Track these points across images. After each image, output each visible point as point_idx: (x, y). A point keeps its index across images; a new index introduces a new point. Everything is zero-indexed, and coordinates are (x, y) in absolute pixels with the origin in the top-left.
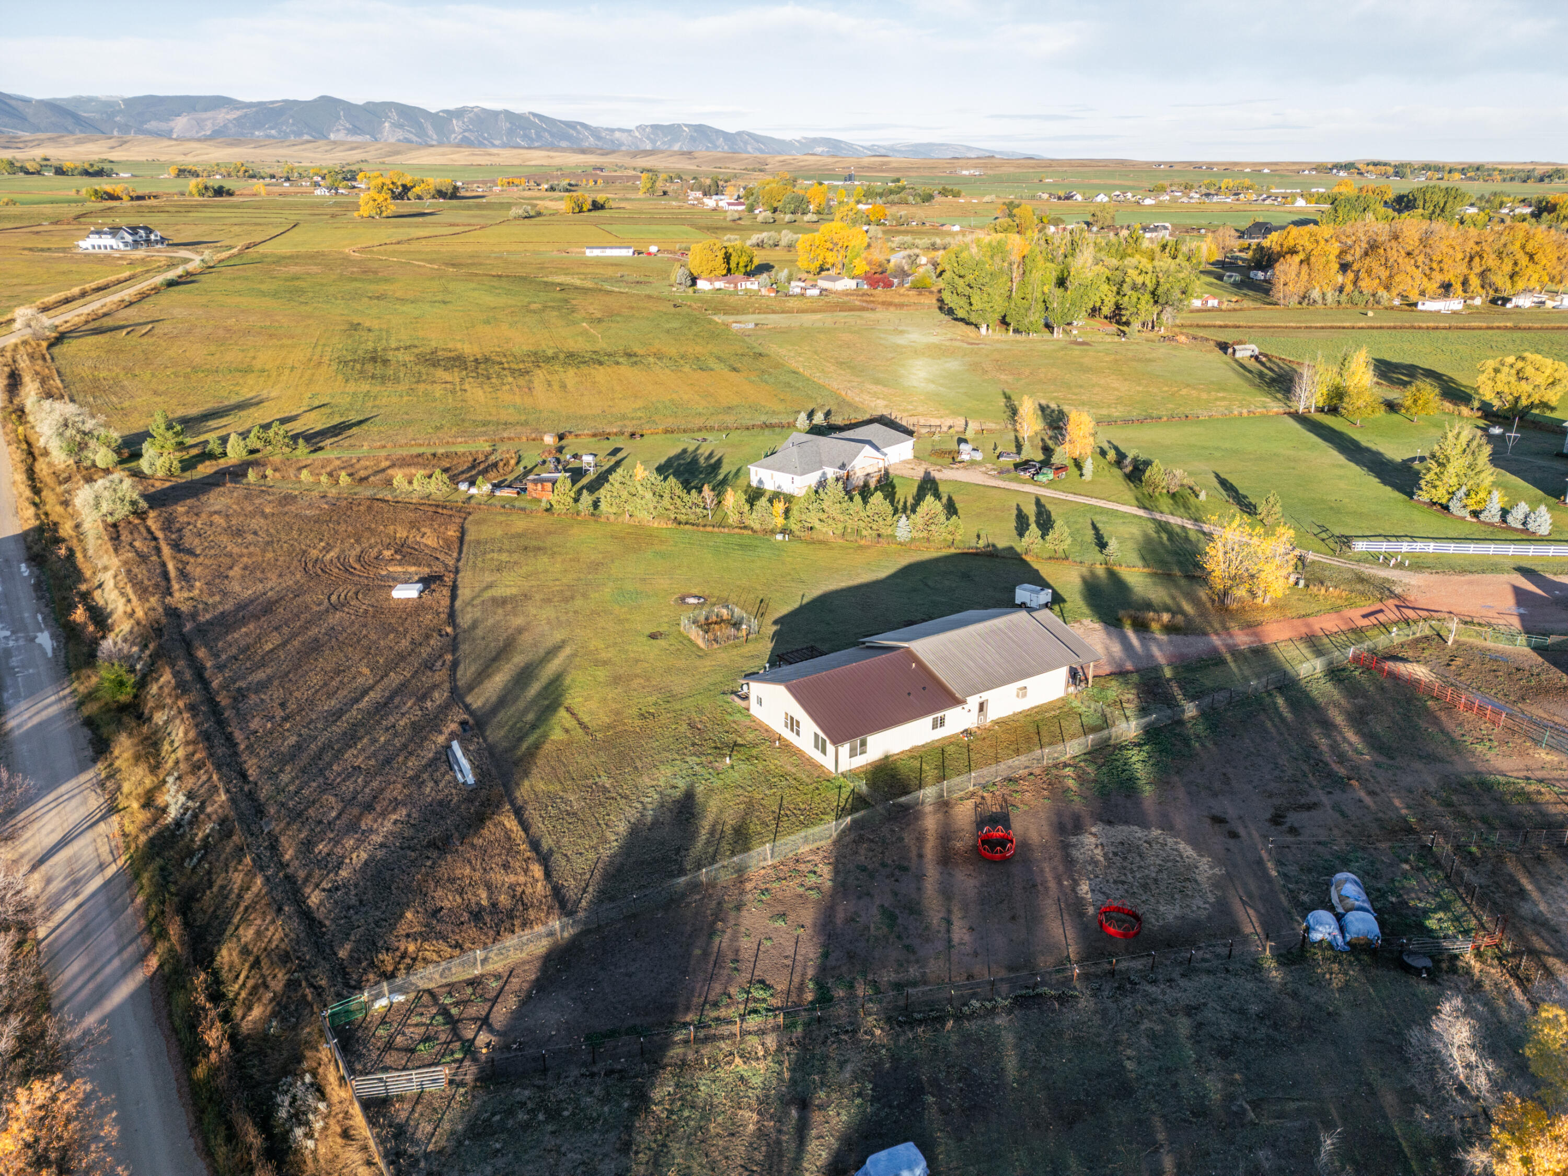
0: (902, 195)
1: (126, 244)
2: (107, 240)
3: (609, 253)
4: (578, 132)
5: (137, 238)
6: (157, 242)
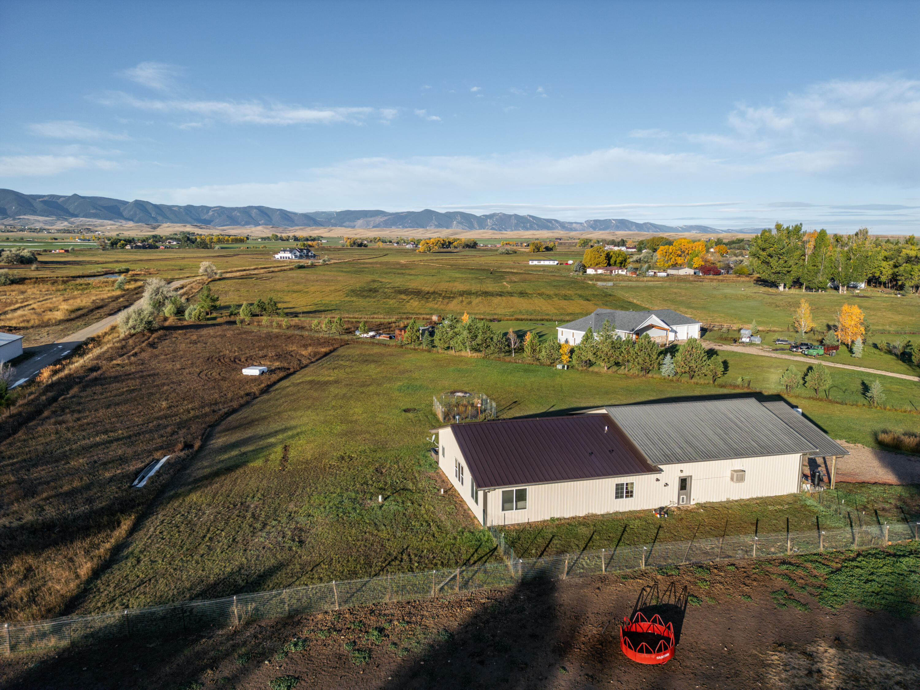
0: (741, 244)
1: (296, 257)
2: (288, 255)
3: (542, 263)
4: (553, 224)
5: (302, 254)
6: (311, 256)
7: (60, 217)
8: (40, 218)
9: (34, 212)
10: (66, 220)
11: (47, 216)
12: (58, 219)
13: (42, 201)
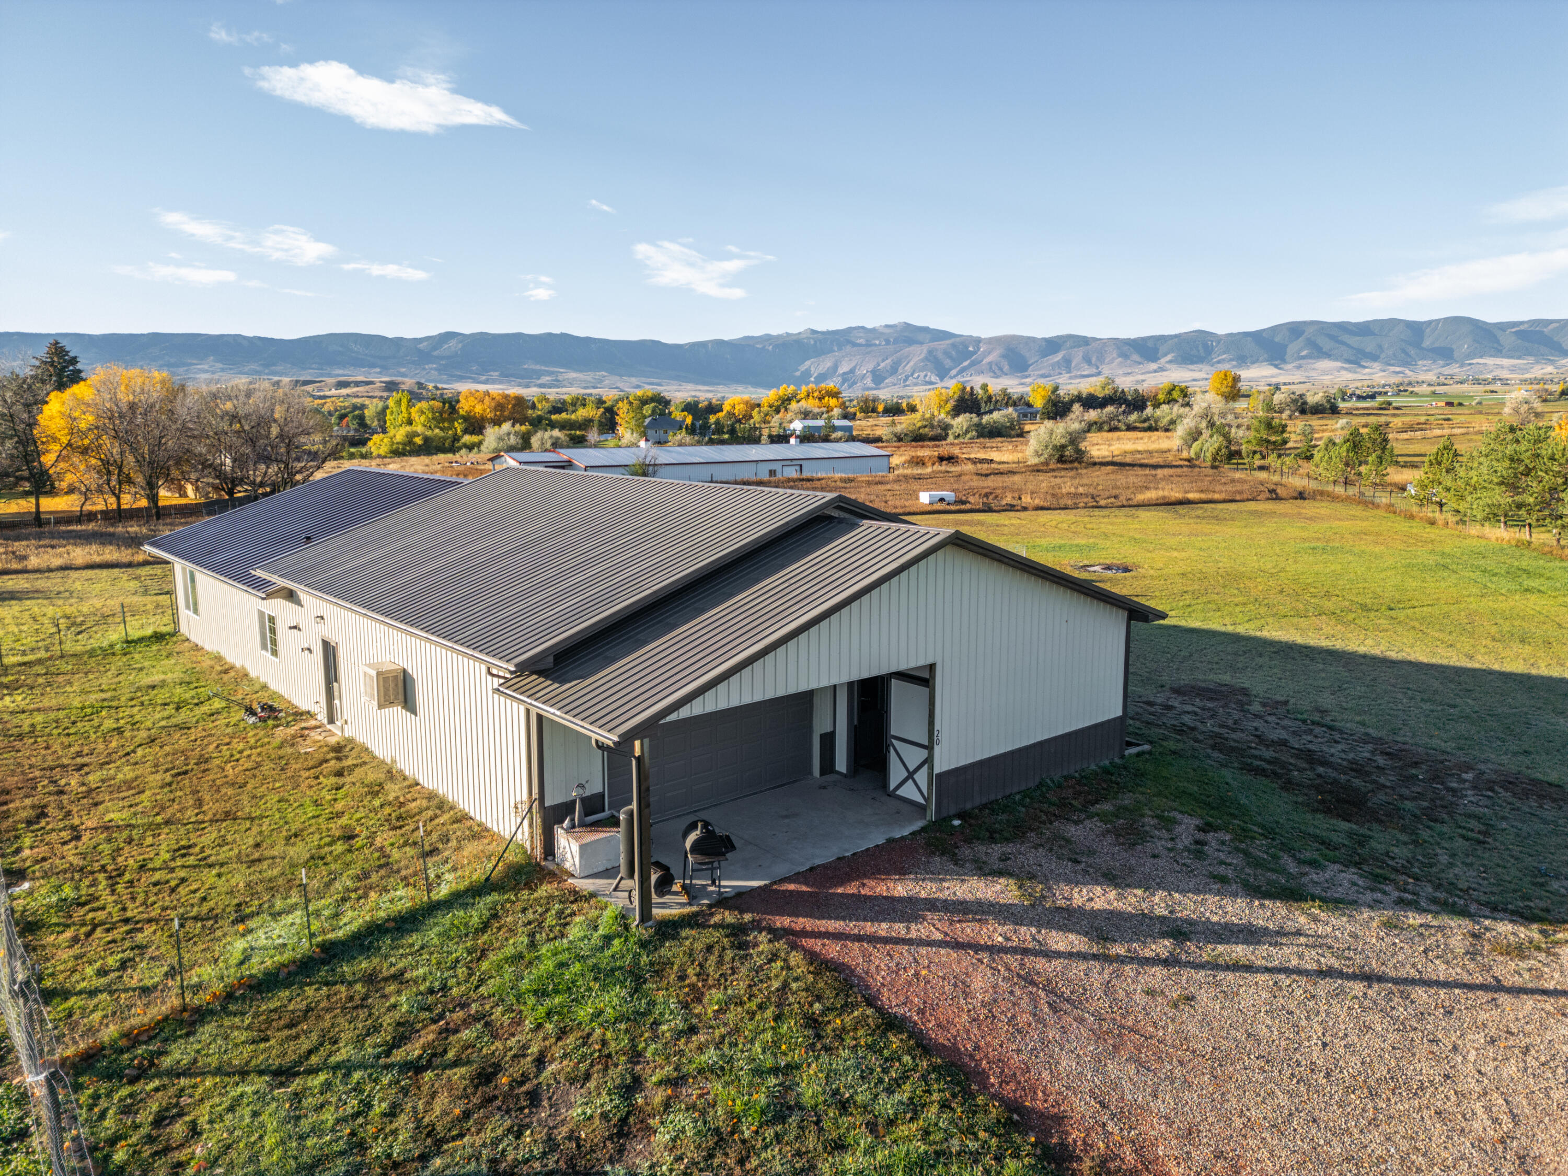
7: (1541, 358)
8: (1506, 362)
9: (1498, 351)
10: (1552, 362)
11: (1519, 358)
12: (1538, 362)
13: (1516, 333)
